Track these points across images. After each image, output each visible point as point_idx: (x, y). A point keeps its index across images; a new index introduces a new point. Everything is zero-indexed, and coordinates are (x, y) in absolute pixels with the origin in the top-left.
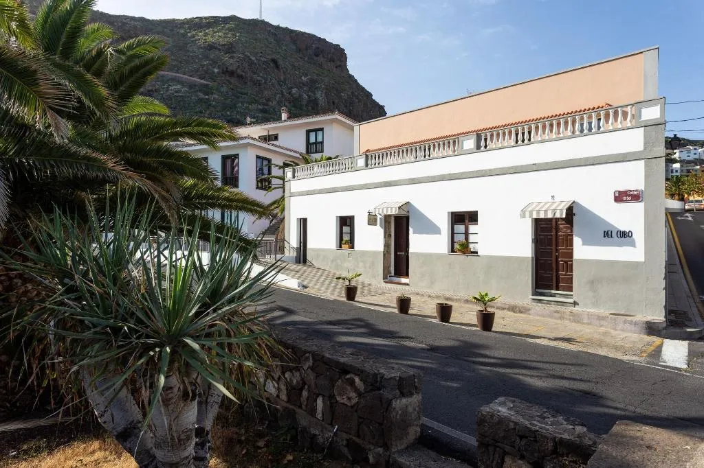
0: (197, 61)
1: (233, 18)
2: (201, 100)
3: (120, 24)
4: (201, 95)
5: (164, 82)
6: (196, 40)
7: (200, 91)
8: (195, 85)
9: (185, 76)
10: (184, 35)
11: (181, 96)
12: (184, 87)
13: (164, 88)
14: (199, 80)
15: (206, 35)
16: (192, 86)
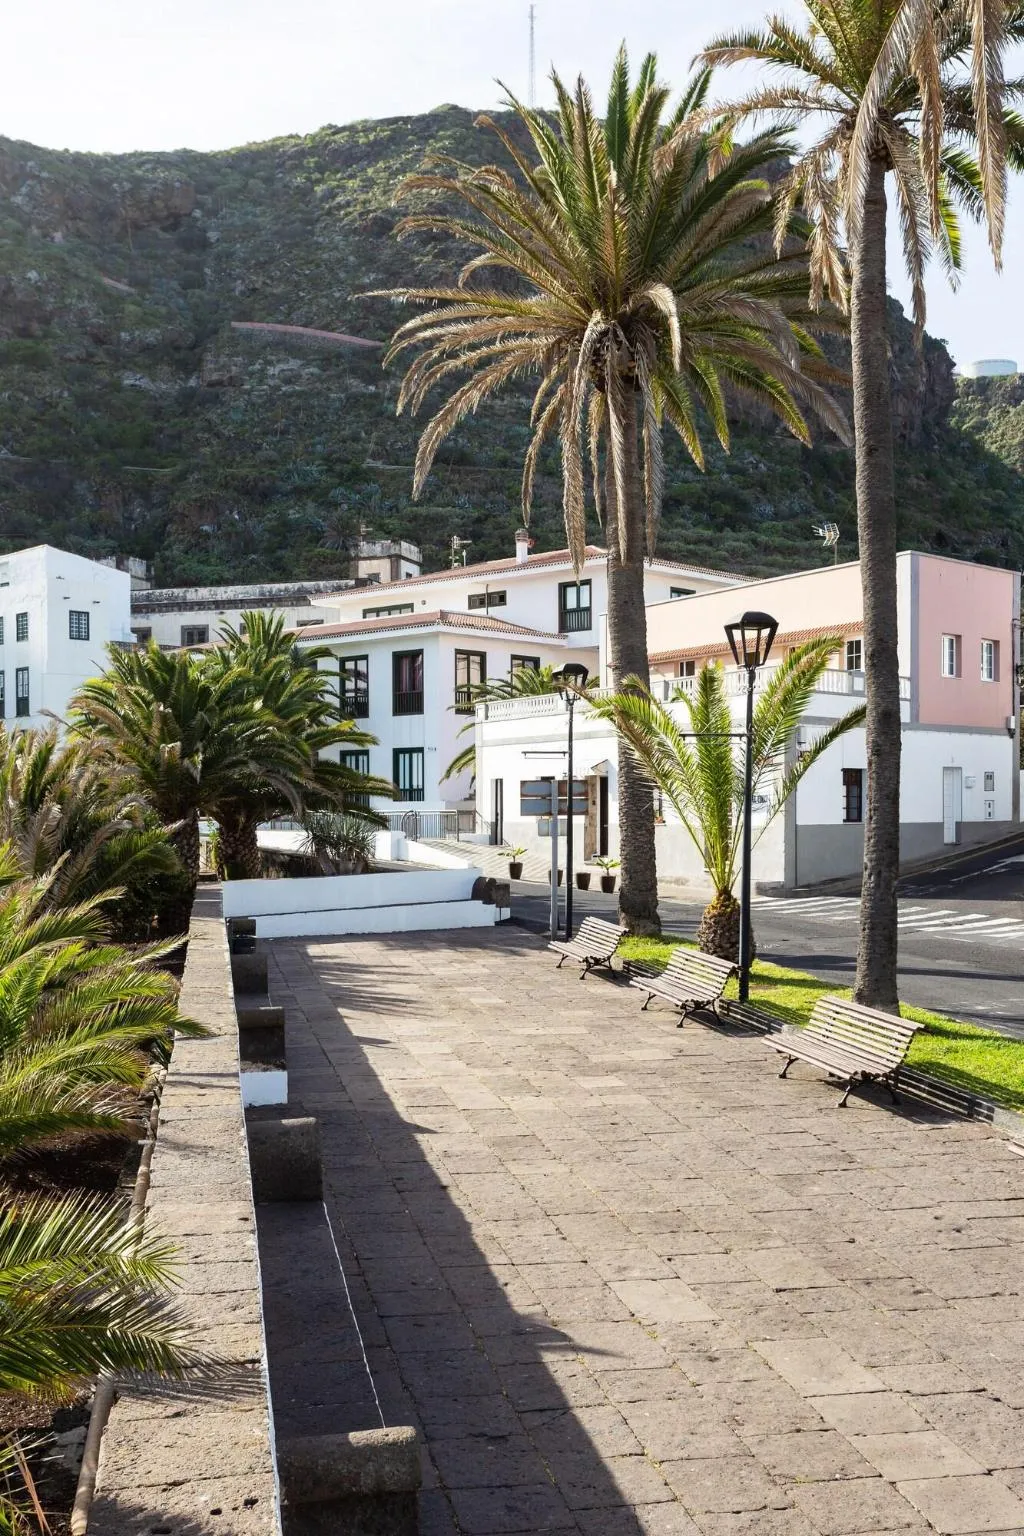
0: (342, 275)
1: (453, 117)
2: (354, 401)
3: (127, 186)
4: (355, 384)
5: (252, 355)
6: (340, 207)
7: (353, 371)
8: (339, 356)
9: (309, 331)
10: (305, 193)
11: (299, 395)
12: (308, 364)
13: (251, 374)
14: (346, 338)
15: (369, 184)
16: (329, 358)
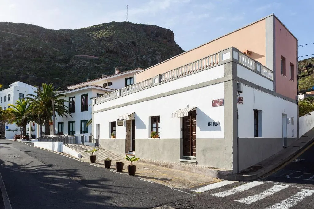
0: (94, 47)
1: (114, 23)
2: (95, 67)
3: (59, 34)
4: (95, 65)
5: (78, 60)
6: (94, 37)
7: (95, 63)
8: (93, 60)
9: (88, 56)
10: (89, 35)
11: (85, 66)
12: (87, 61)
13: (77, 63)
14: (94, 57)
15: (99, 34)
16: (91, 60)
